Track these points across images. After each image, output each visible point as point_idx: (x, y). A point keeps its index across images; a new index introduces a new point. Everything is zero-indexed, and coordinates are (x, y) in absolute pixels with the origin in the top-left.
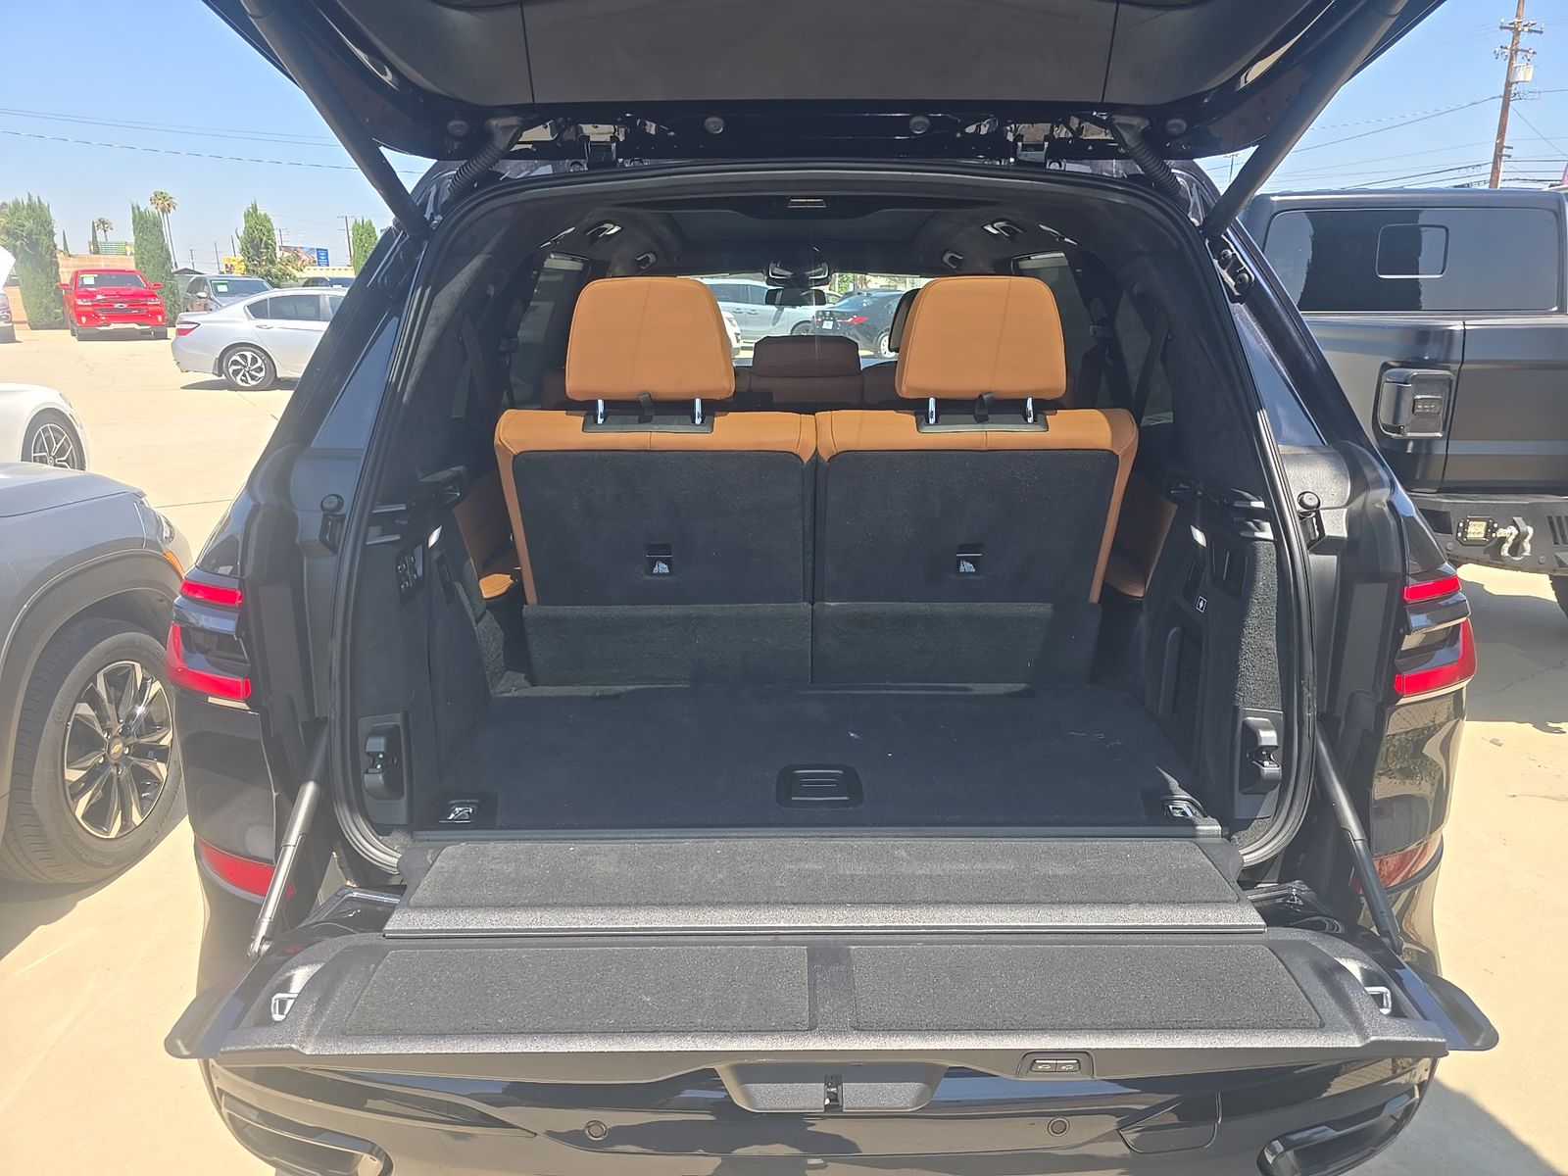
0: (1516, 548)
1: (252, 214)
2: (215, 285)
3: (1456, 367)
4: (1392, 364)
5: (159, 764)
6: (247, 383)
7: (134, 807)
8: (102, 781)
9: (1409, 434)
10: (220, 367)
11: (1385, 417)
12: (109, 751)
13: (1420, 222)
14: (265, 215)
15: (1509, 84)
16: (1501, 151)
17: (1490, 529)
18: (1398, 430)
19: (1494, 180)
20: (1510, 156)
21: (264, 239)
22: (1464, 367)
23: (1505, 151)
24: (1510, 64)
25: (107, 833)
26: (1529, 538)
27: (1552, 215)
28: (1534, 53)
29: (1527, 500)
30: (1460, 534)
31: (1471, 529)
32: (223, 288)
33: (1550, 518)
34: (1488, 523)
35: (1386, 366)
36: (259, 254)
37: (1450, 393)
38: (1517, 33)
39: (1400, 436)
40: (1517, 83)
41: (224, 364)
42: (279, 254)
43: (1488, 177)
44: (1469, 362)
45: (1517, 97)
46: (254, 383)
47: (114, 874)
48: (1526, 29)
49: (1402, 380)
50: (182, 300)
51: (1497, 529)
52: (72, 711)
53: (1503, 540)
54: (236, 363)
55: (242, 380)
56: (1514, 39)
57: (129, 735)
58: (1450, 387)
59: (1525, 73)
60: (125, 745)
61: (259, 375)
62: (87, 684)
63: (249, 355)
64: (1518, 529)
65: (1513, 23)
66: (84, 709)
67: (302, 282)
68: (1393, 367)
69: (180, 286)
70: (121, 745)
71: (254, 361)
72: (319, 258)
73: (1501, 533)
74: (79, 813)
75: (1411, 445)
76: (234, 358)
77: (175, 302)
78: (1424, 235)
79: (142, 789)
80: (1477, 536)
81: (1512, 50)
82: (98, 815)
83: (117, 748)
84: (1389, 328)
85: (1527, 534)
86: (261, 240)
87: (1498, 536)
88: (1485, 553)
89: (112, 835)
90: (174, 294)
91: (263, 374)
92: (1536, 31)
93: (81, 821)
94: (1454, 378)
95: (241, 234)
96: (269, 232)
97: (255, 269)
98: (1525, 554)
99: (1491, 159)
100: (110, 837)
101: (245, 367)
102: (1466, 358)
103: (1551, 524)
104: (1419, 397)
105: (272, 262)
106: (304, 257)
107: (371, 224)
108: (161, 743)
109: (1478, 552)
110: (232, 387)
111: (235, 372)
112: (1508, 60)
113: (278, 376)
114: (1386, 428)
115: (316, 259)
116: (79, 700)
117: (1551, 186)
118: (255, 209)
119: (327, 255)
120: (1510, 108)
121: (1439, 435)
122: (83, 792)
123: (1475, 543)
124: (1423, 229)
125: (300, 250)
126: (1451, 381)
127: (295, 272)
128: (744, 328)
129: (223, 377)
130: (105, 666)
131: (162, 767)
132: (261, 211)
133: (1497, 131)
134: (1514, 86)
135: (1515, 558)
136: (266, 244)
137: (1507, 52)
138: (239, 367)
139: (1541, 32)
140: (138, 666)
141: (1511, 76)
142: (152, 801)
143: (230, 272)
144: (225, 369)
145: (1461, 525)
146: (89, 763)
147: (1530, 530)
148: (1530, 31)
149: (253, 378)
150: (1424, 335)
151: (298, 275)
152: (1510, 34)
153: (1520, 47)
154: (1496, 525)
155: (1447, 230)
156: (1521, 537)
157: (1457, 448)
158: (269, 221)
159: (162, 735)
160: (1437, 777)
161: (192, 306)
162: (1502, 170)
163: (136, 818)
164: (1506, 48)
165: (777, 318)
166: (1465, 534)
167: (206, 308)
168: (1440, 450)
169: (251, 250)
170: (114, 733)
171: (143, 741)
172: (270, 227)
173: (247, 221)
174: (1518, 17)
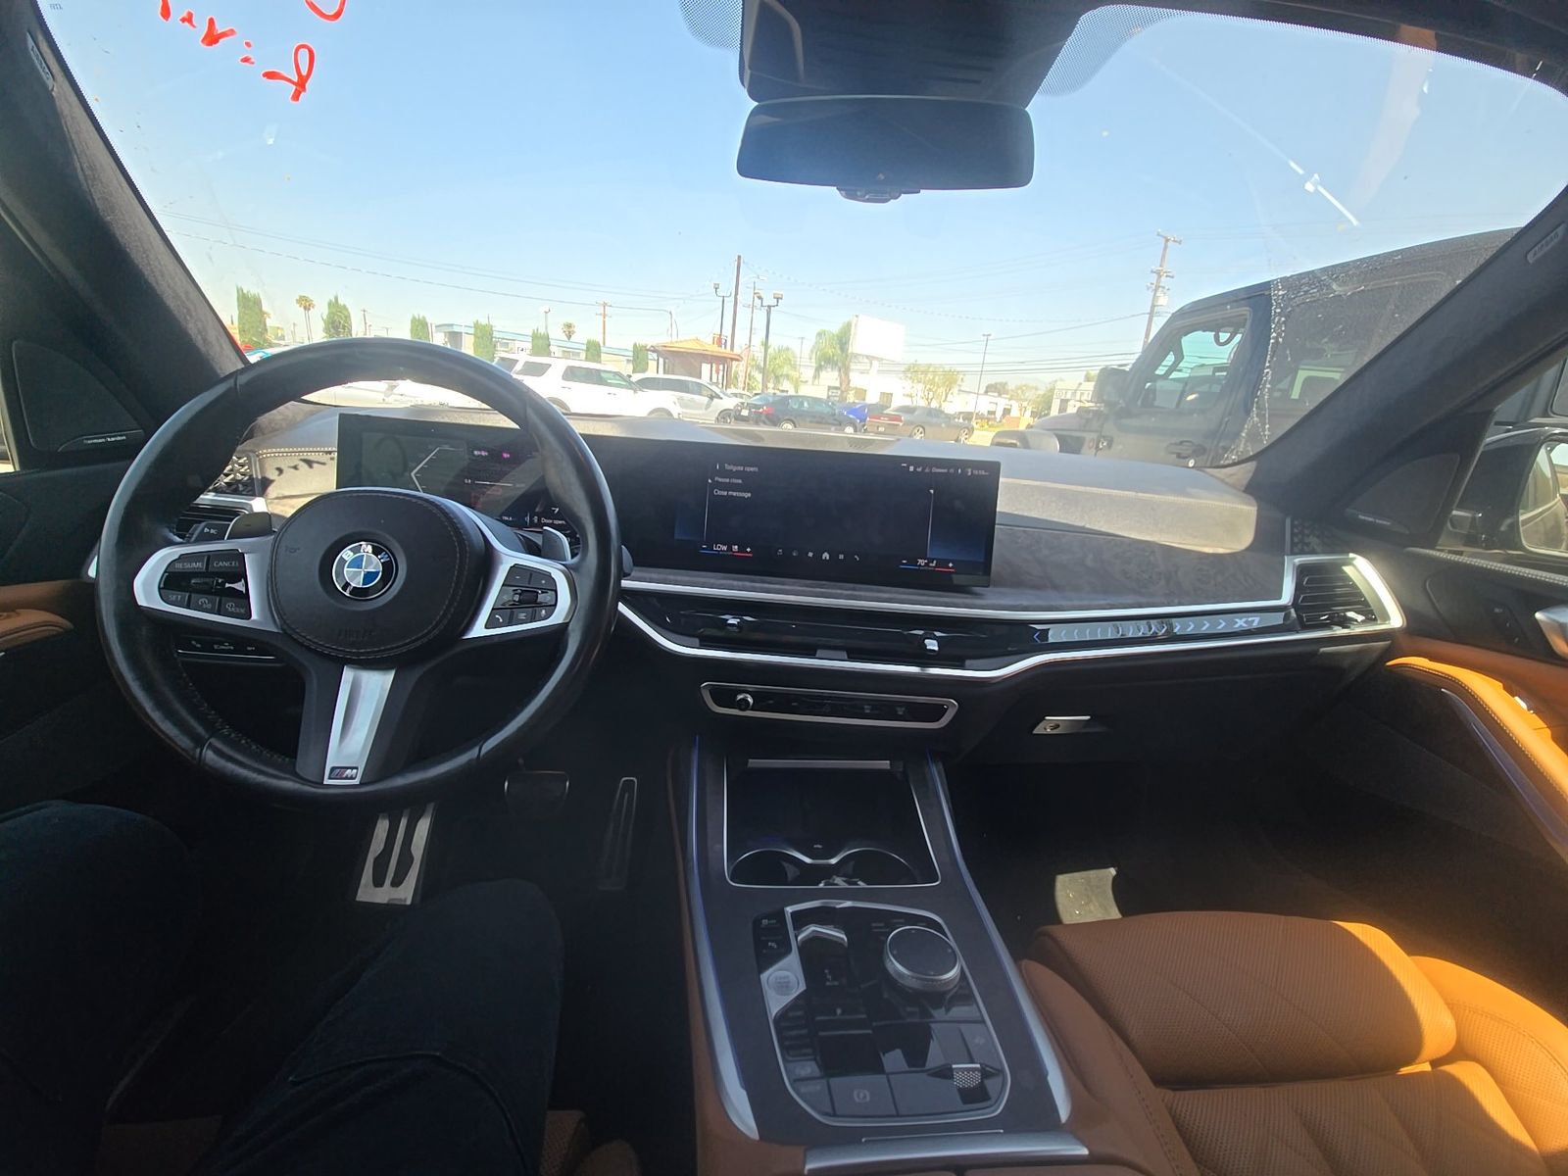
1: (334, 303)
14: (344, 305)
15: (1153, 306)
21: (343, 321)
24: (1155, 294)
38: (1160, 276)
40: (1158, 306)
45: (1157, 314)
86: (340, 322)
95: (325, 317)
96: (346, 318)
118: (336, 299)
128: (685, 410)
132: (341, 302)
134: (1156, 308)
136: (344, 327)
158: (347, 310)
165: (708, 406)
172: (346, 313)
173: (329, 308)
174: (1161, 266)
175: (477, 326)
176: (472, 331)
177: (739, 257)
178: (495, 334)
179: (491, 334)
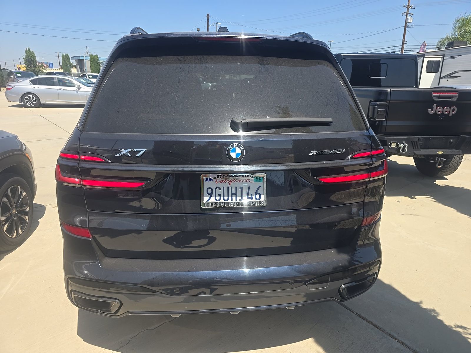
0: (404, 150)
1: (28, 51)
2: (17, 74)
3: (388, 102)
4: (372, 101)
5: (26, 216)
6: (31, 105)
7: (20, 228)
8: (11, 220)
9: (377, 120)
10: (21, 100)
11: (370, 115)
12: (12, 212)
13: (381, 63)
14: (32, 51)
15: (406, 23)
16: (404, 42)
17: (397, 145)
18: (374, 119)
19: (402, 51)
20: (406, 44)
21: (32, 59)
22: (391, 101)
23: (405, 42)
24: (406, 17)
25: (13, 236)
26: (407, 147)
27: (414, 61)
28: (413, 14)
29: (406, 137)
30: (389, 146)
31: (392, 145)
32: (19, 75)
33: (412, 142)
34: (396, 143)
35: (371, 101)
36: (31, 64)
37: (387, 108)
38: (408, 9)
39: (374, 120)
40: (408, 23)
41: (23, 99)
42: (38, 64)
43: (401, 50)
44: (392, 100)
45: (408, 27)
46: (33, 105)
47: (15, 248)
48: (411, 7)
49: (375, 105)
50: (5, 79)
51: (399, 144)
52: (2, 200)
53: (400, 147)
54: (27, 99)
55: (29, 104)
56: (407, 10)
57: (17, 208)
58: (387, 107)
59: (410, 20)
60: (16, 211)
61: (35, 103)
62: (5, 192)
63: (31, 96)
64: (404, 144)
65: (407, 6)
66: (5, 199)
67: (46, 73)
68: (372, 102)
69: (4, 74)
70: (15, 210)
71: (33, 98)
72: (50, 66)
73: (400, 145)
74: (5, 230)
75: (377, 123)
76: (26, 97)
77: (3, 79)
78: (382, 66)
79: (22, 224)
80: (394, 147)
81: (407, 13)
82: (10, 231)
83: (14, 211)
84: (372, 91)
85: (406, 146)
86: (31, 60)
87: (399, 146)
88: (396, 151)
89: (14, 237)
90: (2, 77)
91: (36, 102)
92: (413, 8)
93: (5, 232)
94: (388, 104)
95: (24, 57)
96: (34, 57)
97: (30, 69)
98: (406, 151)
99: (401, 44)
100: (13, 237)
101: (30, 100)
102: (391, 99)
103: (412, 144)
104: (379, 109)
105: (35, 67)
106: (45, 65)
107: (68, 55)
108: (26, 210)
109: (394, 151)
110: (25, 106)
111: (27, 102)
112: (406, 16)
113: (41, 103)
114: (371, 118)
115: (49, 66)
116: (4, 197)
117: (417, 52)
118: (29, 49)
119: (52, 65)
120: (406, 30)
121: (384, 120)
122: (5, 224)
123: (393, 148)
124: (382, 64)
125: (43, 63)
126: (387, 105)
127: (43, 70)
129: (23, 103)
130: (10, 187)
131: (27, 217)
133: (403, 36)
134: (407, 24)
135: (403, 152)
136: (33, 61)
137: (406, 14)
138: (28, 100)
139: (414, 9)
140: (19, 187)
141: (407, 20)
142: (25, 227)
143: (19, 70)
144: (23, 101)
145: (390, 144)
146: (7, 215)
147: (407, 145)
148: (412, 8)
149: (33, 104)
150: (380, 93)
151: (44, 71)
152: (406, 9)
153: (409, 12)
154: (398, 144)
155: (387, 65)
156: (405, 147)
157: (389, 123)
158: (34, 53)
159: (27, 207)
160: (380, 196)
161: (8, 80)
162: (404, 48)
163: (20, 232)
164: (405, 13)
166: (391, 146)
167: (13, 81)
168: (384, 124)
169: (28, 63)
170: (13, 206)
171: (21, 209)
172: (34, 55)
173: (26, 53)
174: (408, 4)
175: (91, 56)
176: (89, 58)
177: (208, 15)
178: (99, 59)
179: (98, 60)
